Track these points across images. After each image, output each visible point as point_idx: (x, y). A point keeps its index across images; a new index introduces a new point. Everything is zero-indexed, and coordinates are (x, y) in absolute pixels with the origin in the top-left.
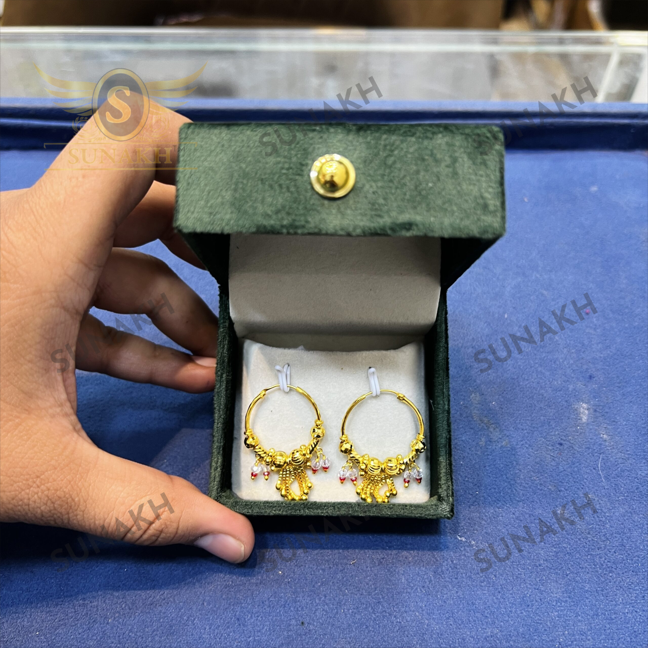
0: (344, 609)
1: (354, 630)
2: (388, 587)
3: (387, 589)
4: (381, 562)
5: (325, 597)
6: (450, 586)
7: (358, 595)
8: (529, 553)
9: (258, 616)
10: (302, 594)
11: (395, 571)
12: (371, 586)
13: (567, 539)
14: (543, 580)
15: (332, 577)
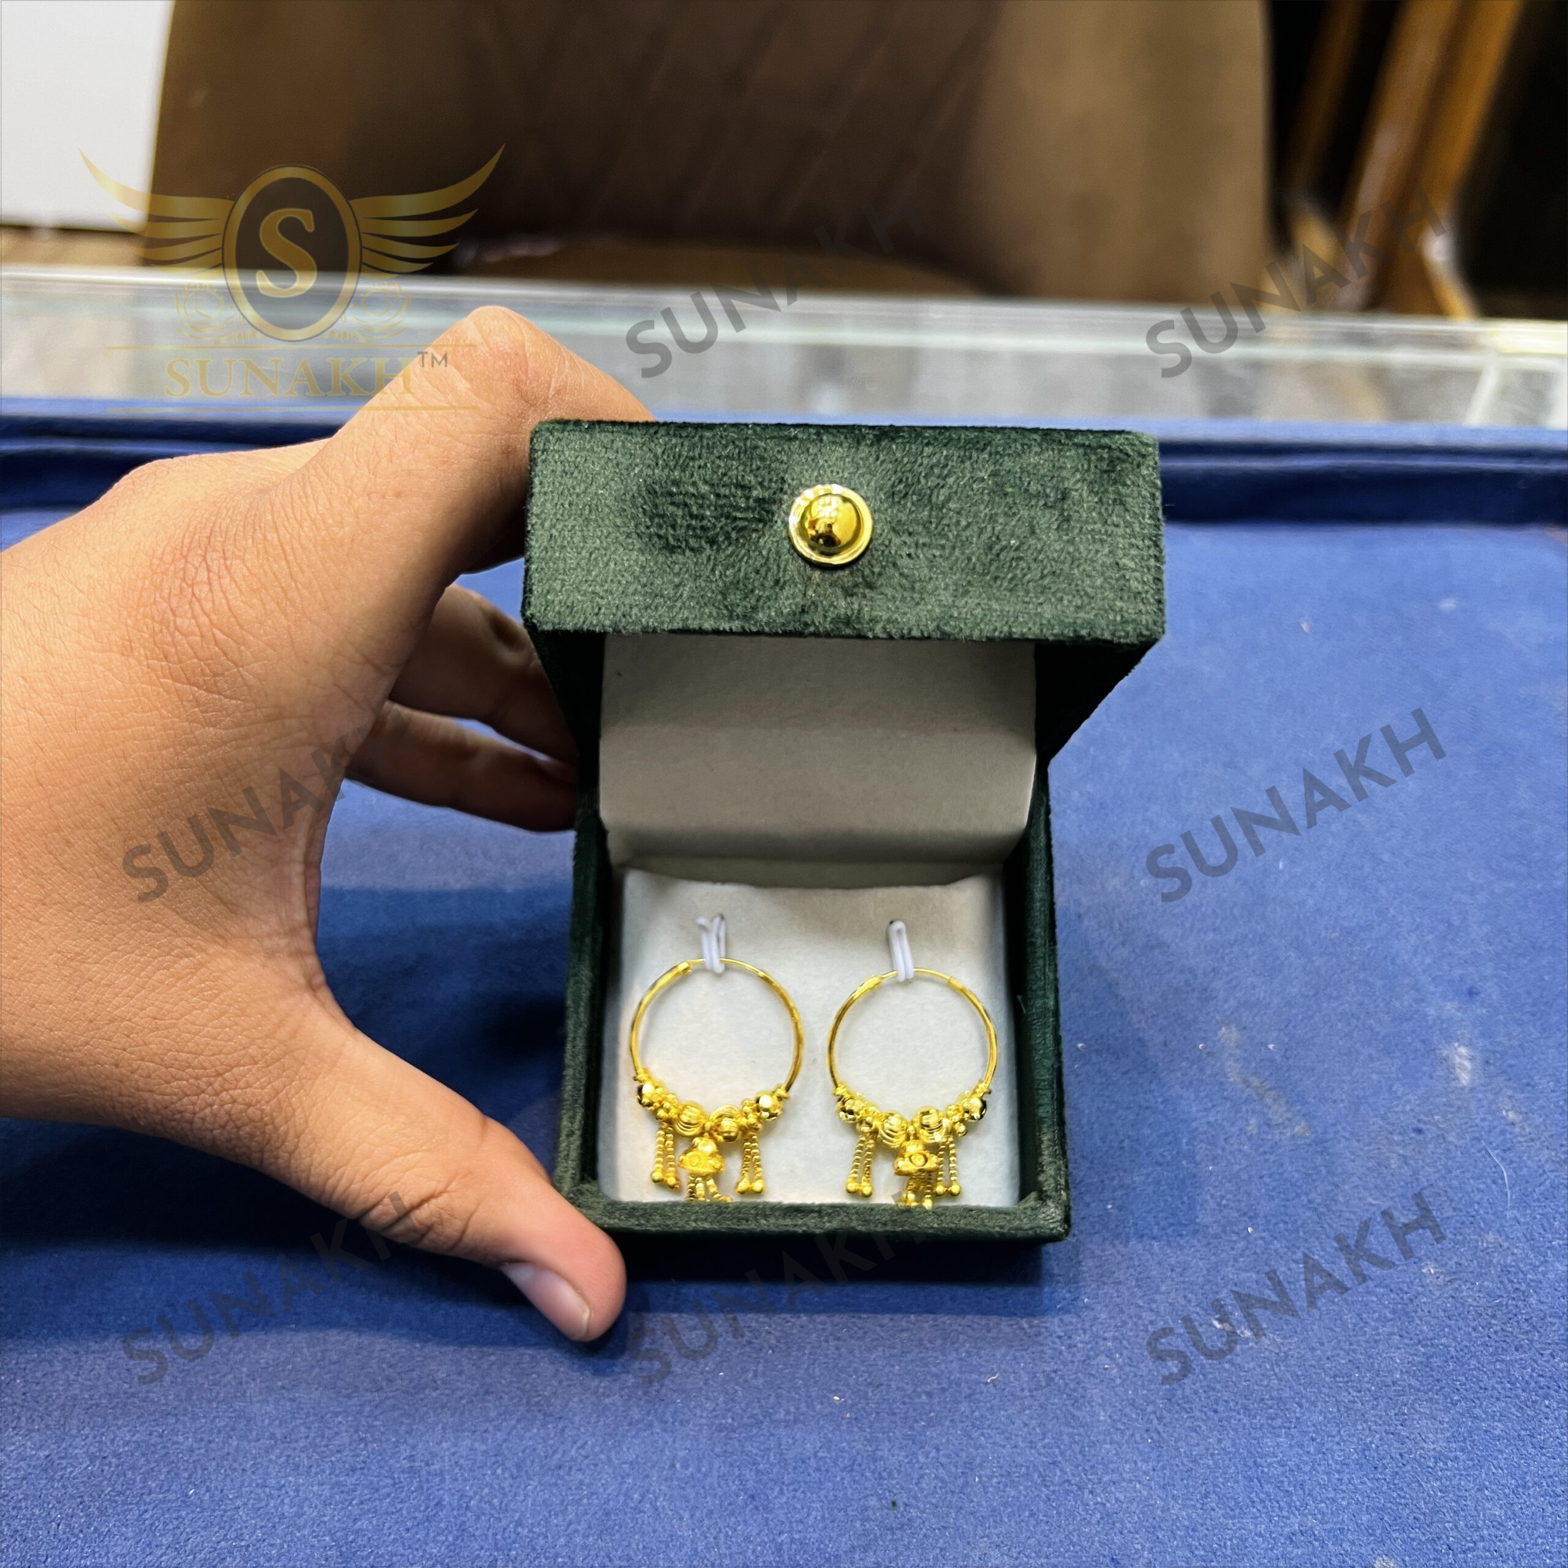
0: (980, 1477)
1: (1006, 1520)
2: (1071, 1430)
3: (1071, 1435)
4: (1052, 1379)
5: (938, 1450)
6: (1204, 1428)
7: (1009, 1446)
8: (1370, 1357)
9: (795, 1490)
10: (887, 1443)
11: (1083, 1397)
12: (1034, 1429)
13: (1450, 1327)
14: (1404, 1414)
15: (950, 1411)
